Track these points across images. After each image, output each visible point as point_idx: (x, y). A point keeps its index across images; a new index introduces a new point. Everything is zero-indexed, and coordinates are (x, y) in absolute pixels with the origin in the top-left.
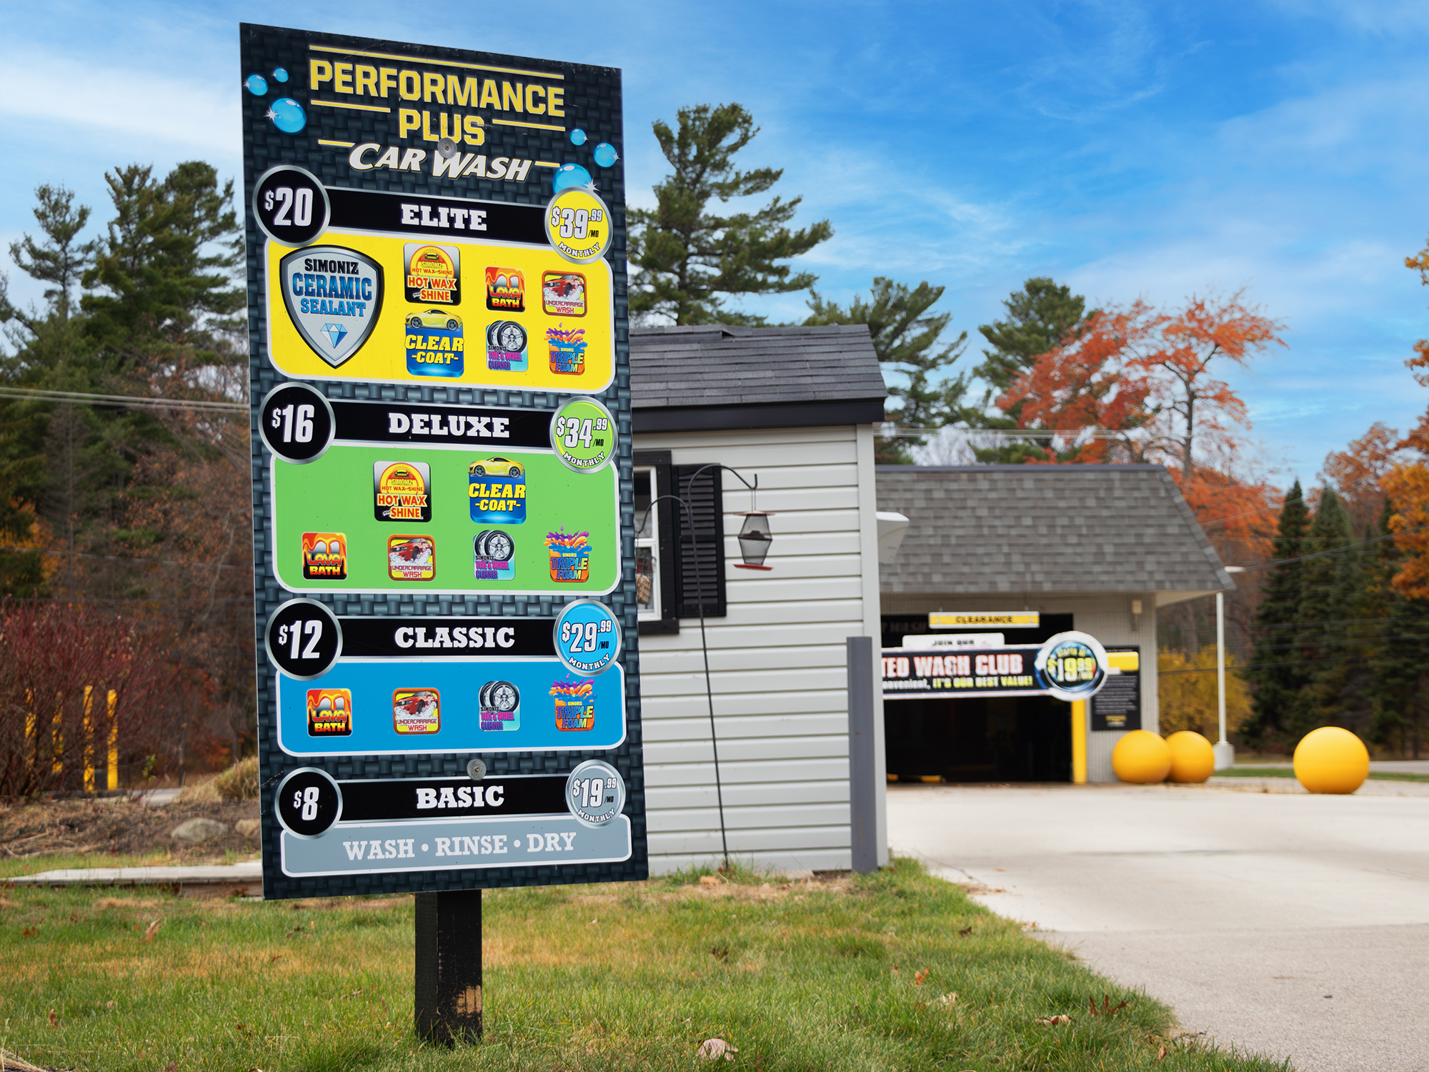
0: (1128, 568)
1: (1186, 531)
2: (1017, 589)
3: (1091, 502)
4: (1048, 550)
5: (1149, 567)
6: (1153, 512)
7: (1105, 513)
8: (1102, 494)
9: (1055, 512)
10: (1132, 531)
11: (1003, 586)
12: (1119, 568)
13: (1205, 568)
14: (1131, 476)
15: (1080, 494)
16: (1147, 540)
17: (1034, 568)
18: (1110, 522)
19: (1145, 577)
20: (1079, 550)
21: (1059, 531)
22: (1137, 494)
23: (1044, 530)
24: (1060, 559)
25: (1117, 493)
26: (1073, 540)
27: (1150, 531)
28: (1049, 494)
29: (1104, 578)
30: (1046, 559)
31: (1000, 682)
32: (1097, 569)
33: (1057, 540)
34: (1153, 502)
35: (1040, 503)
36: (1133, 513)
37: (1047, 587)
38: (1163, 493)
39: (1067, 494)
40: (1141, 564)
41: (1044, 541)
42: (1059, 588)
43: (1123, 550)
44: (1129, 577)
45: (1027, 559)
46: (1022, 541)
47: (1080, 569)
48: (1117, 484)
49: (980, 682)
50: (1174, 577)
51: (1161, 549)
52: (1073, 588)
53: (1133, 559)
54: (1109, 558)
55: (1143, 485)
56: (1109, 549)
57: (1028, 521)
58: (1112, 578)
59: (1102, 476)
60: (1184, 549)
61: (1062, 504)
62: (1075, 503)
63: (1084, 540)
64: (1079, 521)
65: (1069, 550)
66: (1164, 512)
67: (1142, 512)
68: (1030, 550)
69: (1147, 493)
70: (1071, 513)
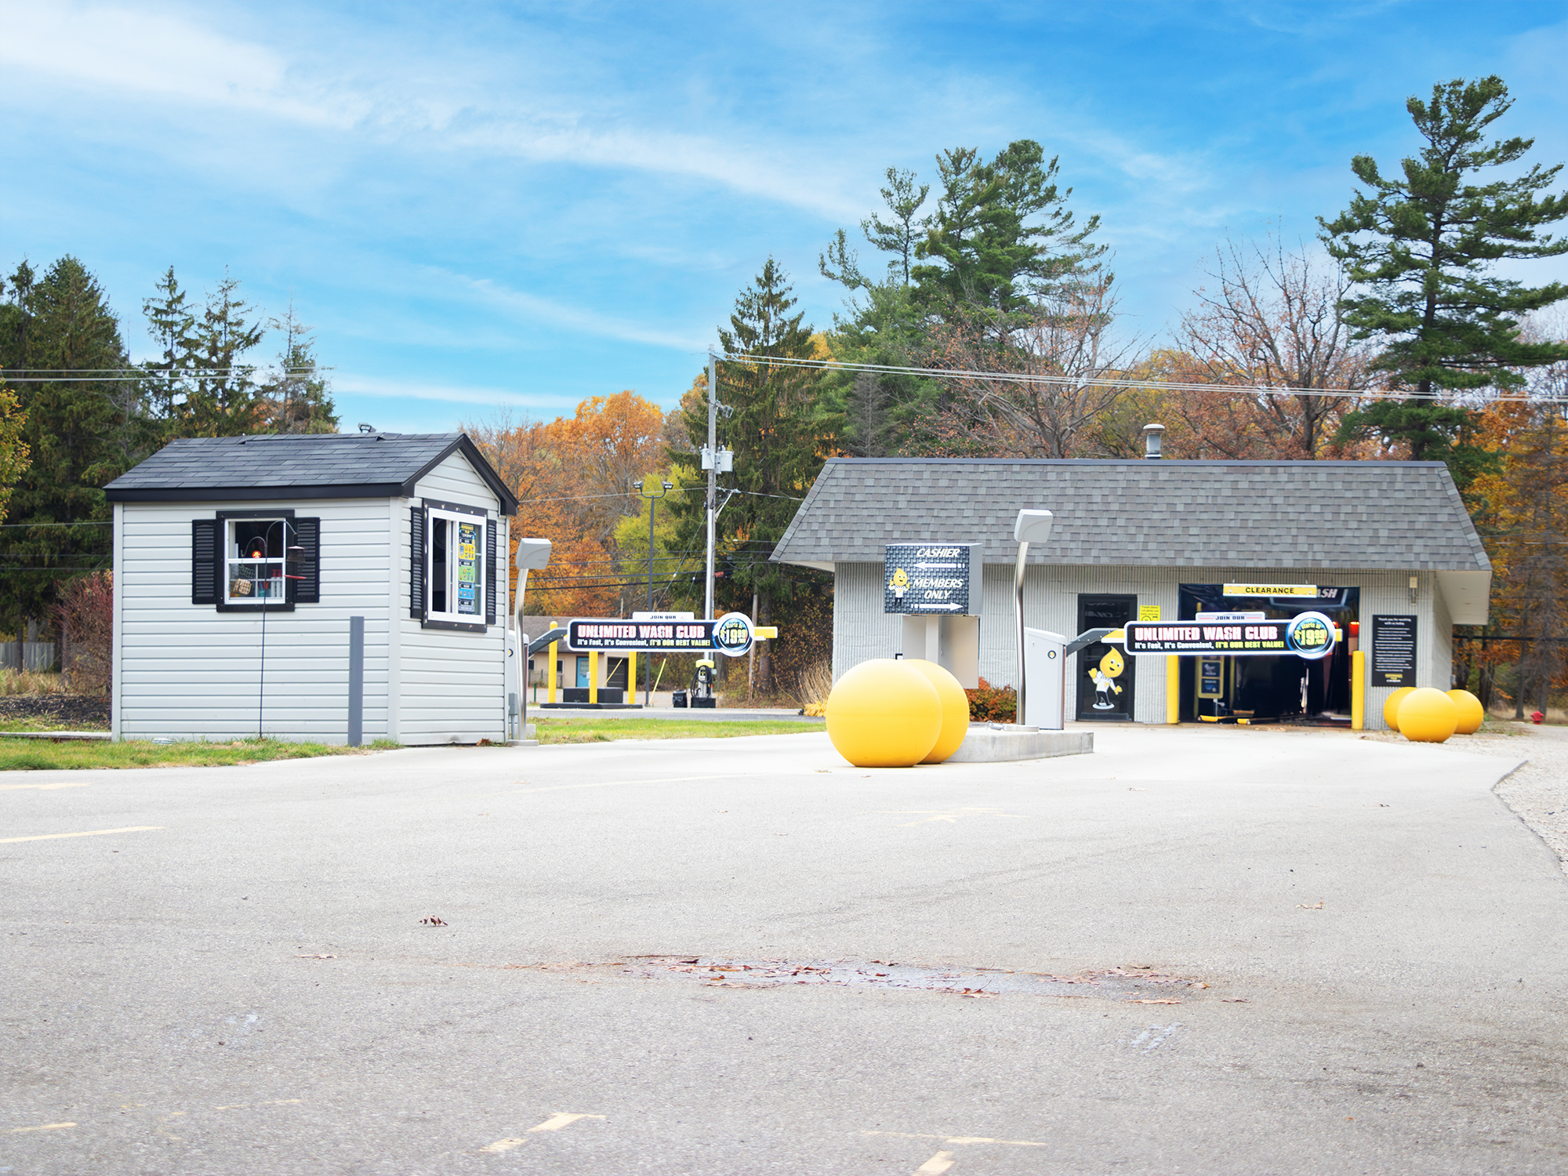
0: (1397, 549)
1: (1454, 519)
2: (1298, 565)
3: (1374, 493)
4: (1331, 533)
5: (1416, 549)
6: (1427, 503)
7: (1385, 502)
8: (1385, 486)
9: (1341, 501)
10: (1407, 519)
11: (1288, 562)
12: (1390, 550)
13: (1467, 551)
14: (1413, 471)
15: (1365, 486)
16: (1418, 526)
17: (1316, 548)
18: (1388, 510)
19: (1412, 557)
20: (1357, 533)
21: (1342, 517)
22: (1415, 487)
23: (1329, 517)
24: (1340, 541)
25: (1398, 486)
26: (1354, 525)
27: (1423, 518)
28: (1339, 486)
29: (1376, 557)
30: (1328, 541)
31: (1261, 644)
32: (1371, 549)
33: (1340, 525)
34: (1428, 494)
35: (1329, 494)
36: (1410, 503)
37: (1325, 564)
38: (1438, 487)
39: (1354, 486)
40: (1410, 546)
41: (1328, 525)
42: (1335, 565)
43: (1397, 534)
44: (1398, 558)
45: (1312, 541)
46: (1309, 525)
47: (1356, 550)
48: (1399, 478)
49: (1248, 645)
50: (1437, 558)
51: (1430, 534)
52: (1348, 565)
53: (1404, 542)
54: (1382, 541)
55: (1422, 479)
56: (1383, 533)
57: (1317, 509)
58: (1384, 557)
59: (1387, 471)
60: (1450, 535)
61: (1349, 494)
62: (1360, 494)
63: (1364, 526)
64: (1361, 509)
65: (1349, 533)
66: (1437, 502)
67: (1417, 502)
68: (1314, 533)
69: (1424, 486)
70: (1355, 502)
